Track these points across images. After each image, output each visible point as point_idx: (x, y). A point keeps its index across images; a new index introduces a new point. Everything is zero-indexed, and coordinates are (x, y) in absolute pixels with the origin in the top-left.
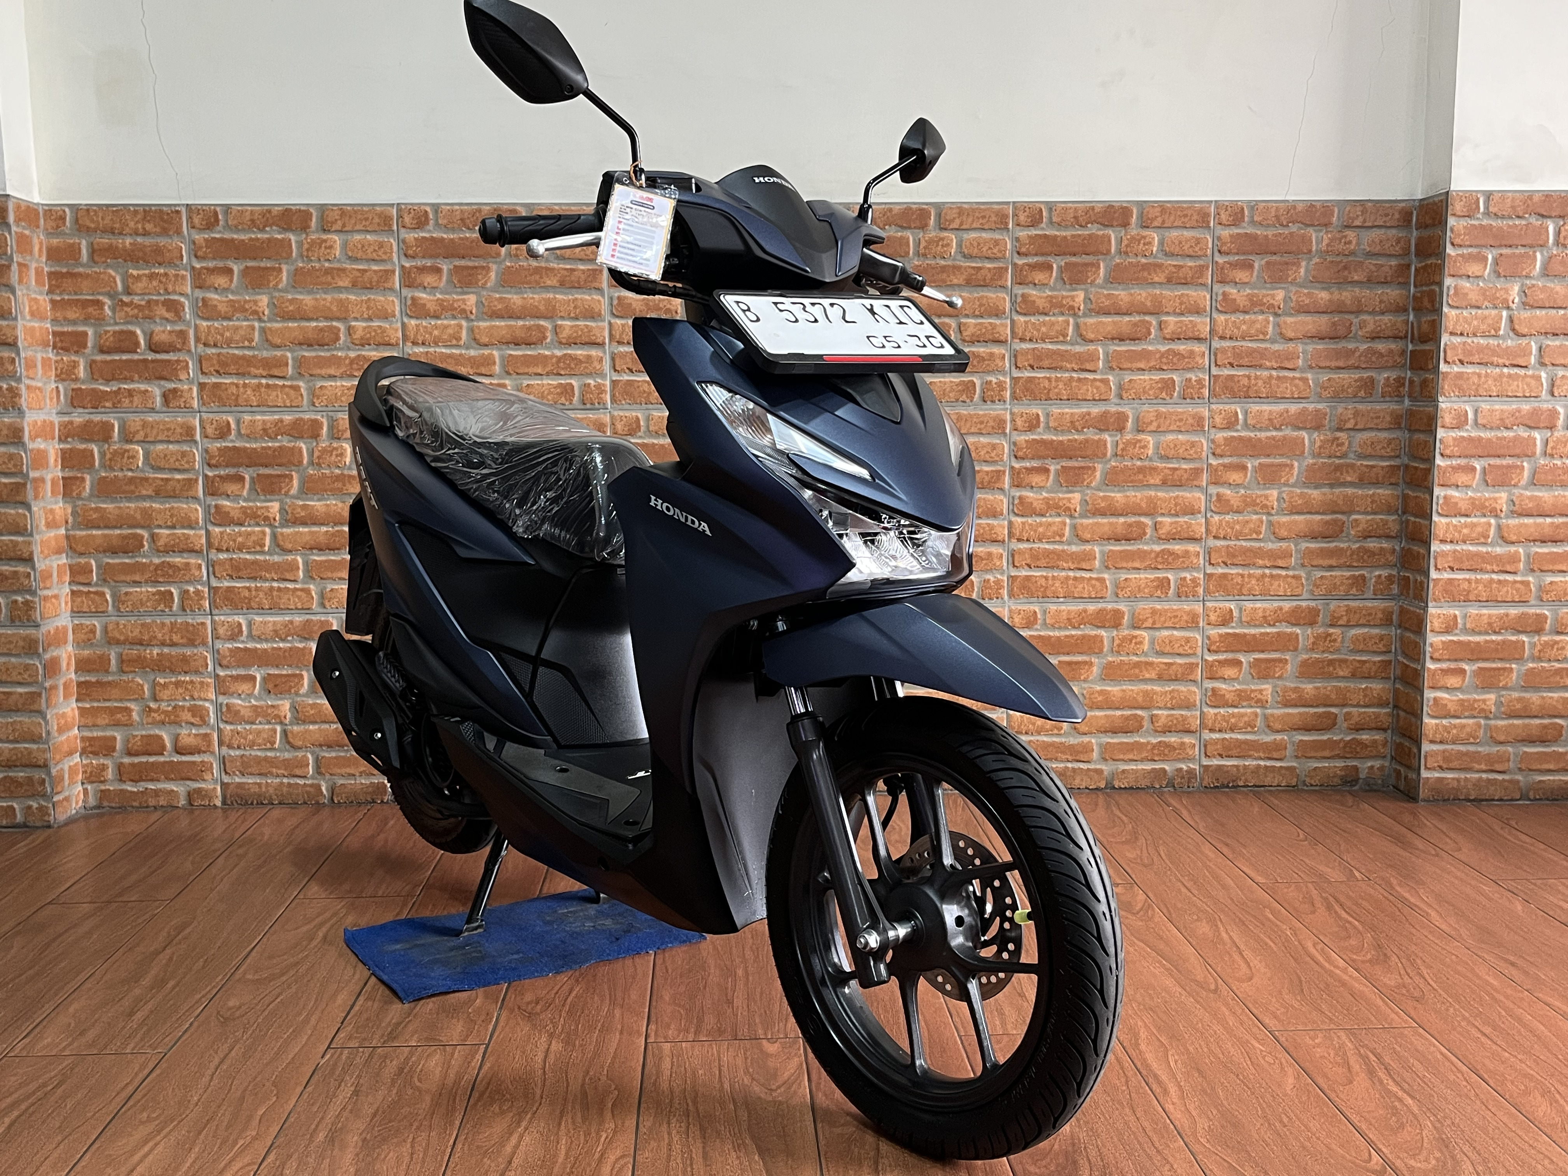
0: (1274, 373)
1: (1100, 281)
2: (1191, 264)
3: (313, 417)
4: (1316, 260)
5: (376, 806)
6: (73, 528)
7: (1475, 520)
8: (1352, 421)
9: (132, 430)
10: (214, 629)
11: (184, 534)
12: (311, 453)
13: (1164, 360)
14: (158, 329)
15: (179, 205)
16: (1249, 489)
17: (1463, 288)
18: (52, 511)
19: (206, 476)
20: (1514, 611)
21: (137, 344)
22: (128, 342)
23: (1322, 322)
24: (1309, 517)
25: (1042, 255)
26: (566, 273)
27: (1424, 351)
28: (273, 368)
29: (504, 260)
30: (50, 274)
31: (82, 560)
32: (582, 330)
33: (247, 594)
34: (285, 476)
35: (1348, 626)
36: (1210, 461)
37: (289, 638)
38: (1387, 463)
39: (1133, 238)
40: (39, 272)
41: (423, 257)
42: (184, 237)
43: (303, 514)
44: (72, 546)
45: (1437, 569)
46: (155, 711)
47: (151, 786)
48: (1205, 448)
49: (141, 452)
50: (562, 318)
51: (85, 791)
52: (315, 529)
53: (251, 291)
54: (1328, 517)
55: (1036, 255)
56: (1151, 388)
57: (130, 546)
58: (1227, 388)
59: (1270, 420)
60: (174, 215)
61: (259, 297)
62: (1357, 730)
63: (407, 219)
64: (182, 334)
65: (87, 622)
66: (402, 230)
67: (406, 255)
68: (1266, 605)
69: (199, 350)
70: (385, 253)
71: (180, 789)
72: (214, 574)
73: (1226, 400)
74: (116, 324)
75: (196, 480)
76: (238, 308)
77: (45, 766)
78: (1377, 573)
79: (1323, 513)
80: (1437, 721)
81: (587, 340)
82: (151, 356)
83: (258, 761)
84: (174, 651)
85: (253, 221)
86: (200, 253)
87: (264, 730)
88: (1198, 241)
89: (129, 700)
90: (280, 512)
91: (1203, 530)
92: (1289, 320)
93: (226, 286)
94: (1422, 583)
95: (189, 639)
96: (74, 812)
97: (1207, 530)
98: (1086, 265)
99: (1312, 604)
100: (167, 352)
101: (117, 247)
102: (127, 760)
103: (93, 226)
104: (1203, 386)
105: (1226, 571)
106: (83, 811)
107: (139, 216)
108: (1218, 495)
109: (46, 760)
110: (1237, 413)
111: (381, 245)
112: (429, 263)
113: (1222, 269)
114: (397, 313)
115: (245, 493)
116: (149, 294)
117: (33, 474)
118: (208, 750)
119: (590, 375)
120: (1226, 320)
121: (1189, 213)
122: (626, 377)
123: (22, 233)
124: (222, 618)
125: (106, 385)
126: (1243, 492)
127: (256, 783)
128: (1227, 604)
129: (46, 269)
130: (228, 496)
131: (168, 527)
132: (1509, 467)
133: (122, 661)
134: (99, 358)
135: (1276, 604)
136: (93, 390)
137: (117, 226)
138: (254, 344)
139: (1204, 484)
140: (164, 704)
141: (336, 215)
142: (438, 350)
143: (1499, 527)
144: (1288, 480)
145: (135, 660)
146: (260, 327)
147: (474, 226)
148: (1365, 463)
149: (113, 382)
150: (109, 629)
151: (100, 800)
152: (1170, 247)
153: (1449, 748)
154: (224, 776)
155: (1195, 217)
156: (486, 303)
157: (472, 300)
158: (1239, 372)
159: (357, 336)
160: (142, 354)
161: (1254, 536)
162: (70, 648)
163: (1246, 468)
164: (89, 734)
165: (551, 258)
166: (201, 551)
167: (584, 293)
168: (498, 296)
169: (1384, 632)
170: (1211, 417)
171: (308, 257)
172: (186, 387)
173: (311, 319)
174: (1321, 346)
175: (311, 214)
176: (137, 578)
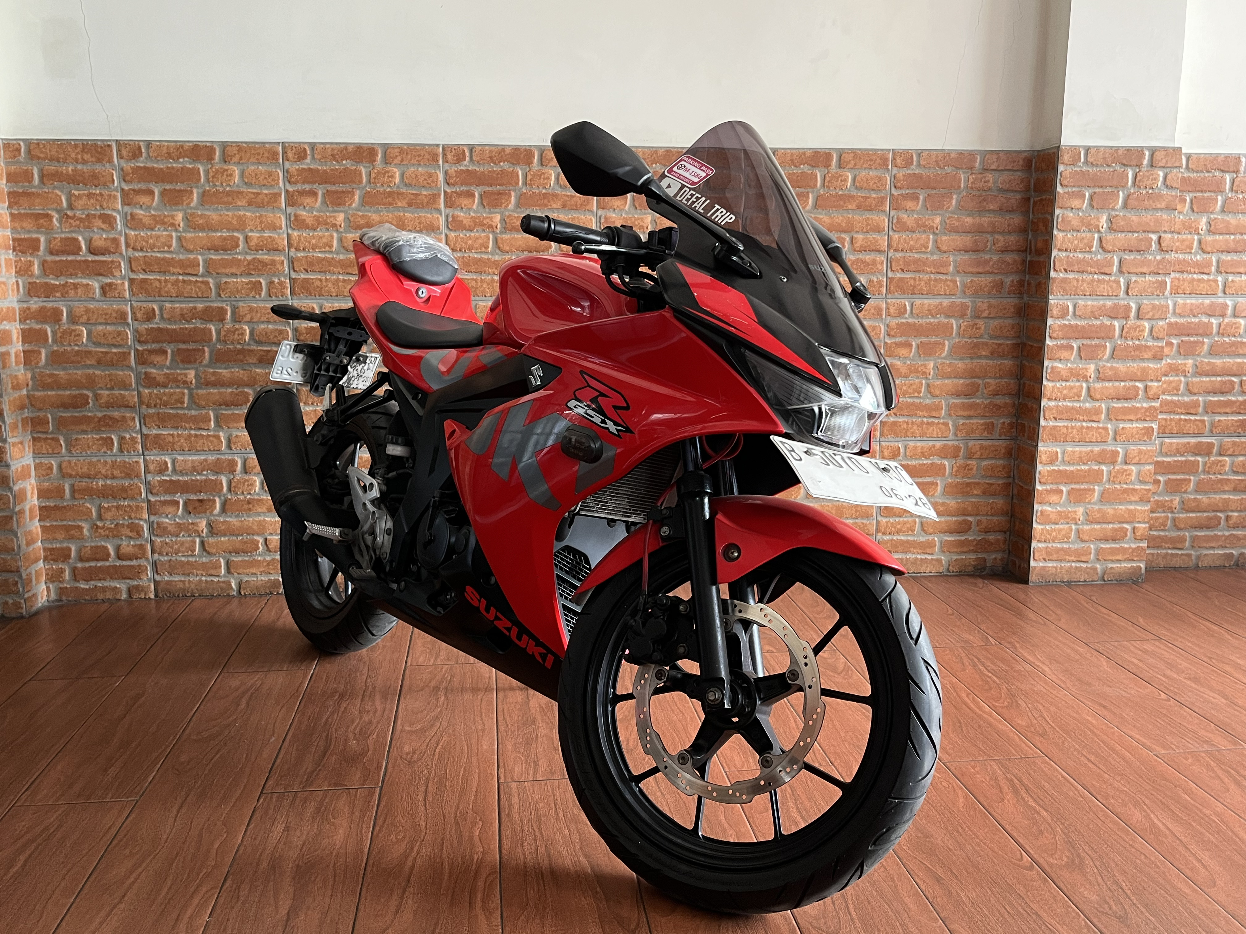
0: (932, 276)
1: (808, 207)
2: (874, 196)
3: (220, 305)
4: (964, 193)
5: (274, 597)
6: (33, 390)
7: (1072, 384)
8: (987, 312)
9: (77, 314)
10: (146, 466)
11: (121, 394)
12: (218, 332)
13: (854, 266)
14: (96, 237)
15: (109, 140)
16: (914, 360)
17: (1067, 217)
18: (16, 377)
19: (137, 351)
20: (1097, 449)
21: (80, 248)
22: (71, 247)
23: (967, 240)
24: (956, 381)
26: (412, 197)
27: (1039, 262)
28: (188, 267)
29: (366, 187)
30: (9, 193)
31: (41, 414)
33: (170, 439)
34: (198, 350)
35: (981, 458)
36: (886, 340)
37: (205, 473)
38: (1010, 342)
39: (833, 177)
41: (303, 183)
42: (114, 166)
43: (213, 379)
44: (32, 403)
45: (1045, 418)
46: (101, 528)
47: (99, 584)
48: (883, 331)
49: (85, 331)
51: (48, 588)
52: (223, 390)
53: (168, 208)
54: (968, 381)
57: (79, 403)
58: (898, 287)
59: (929, 310)
60: (106, 148)
61: (175, 213)
62: (986, 532)
63: (290, 155)
64: (115, 241)
65: (45, 461)
66: (287, 163)
67: (289, 182)
68: (923, 444)
69: (129, 253)
70: (273, 180)
71: (122, 586)
72: (145, 424)
73: (898, 296)
74: (62, 232)
75: (129, 353)
76: (159, 221)
77: (18, 571)
78: (1002, 421)
79: (965, 378)
80: (1042, 527)
82: (90, 258)
83: (182, 564)
84: (115, 483)
85: (168, 153)
86: (127, 178)
87: (187, 541)
88: (880, 179)
89: (81, 520)
90: (195, 377)
92: (944, 238)
93: (149, 204)
94: (1034, 429)
95: (126, 474)
96: (40, 605)
99: (956, 443)
100: (103, 254)
101: (62, 173)
102: (79, 565)
103: (42, 156)
104: (881, 286)
105: (896, 419)
106: (47, 604)
107: (79, 149)
109: (18, 567)
110: (905, 305)
111: (270, 174)
112: (307, 187)
113: (897, 199)
114: (284, 226)
115: (168, 363)
116: (88, 209)
120: (899, 238)
121: (874, 158)
124: (152, 458)
125: (57, 280)
126: (909, 362)
127: (181, 581)
128: (896, 444)
129: (6, 189)
130: (154, 365)
131: (108, 389)
132: (1096, 346)
133: (74, 491)
134: (50, 258)
135: (931, 443)
136: (46, 283)
137: (62, 156)
138: (172, 249)
140: (108, 523)
141: (234, 150)
142: (315, 254)
143: (1089, 389)
144: (941, 354)
145: (84, 490)
146: (177, 236)
147: (342, 160)
148: (995, 341)
149: (62, 278)
150: (63, 466)
151: (60, 595)
152: (860, 183)
153: (1050, 545)
154: (156, 576)
155: (878, 161)
156: (352, 219)
157: (341, 217)
158: (908, 276)
159: (253, 243)
160: (84, 256)
161: (916, 394)
162: (33, 481)
163: (912, 345)
164: (50, 546)
165: (401, 186)
166: (134, 406)
167: (427, 212)
168: (361, 214)
169: (1006, 463)
170: (887, 308)
171: (213, 182)
172: (119, 282)
173: (216, 231)
174: (966, 257)
175: (215, 149)
176: (85, 428)
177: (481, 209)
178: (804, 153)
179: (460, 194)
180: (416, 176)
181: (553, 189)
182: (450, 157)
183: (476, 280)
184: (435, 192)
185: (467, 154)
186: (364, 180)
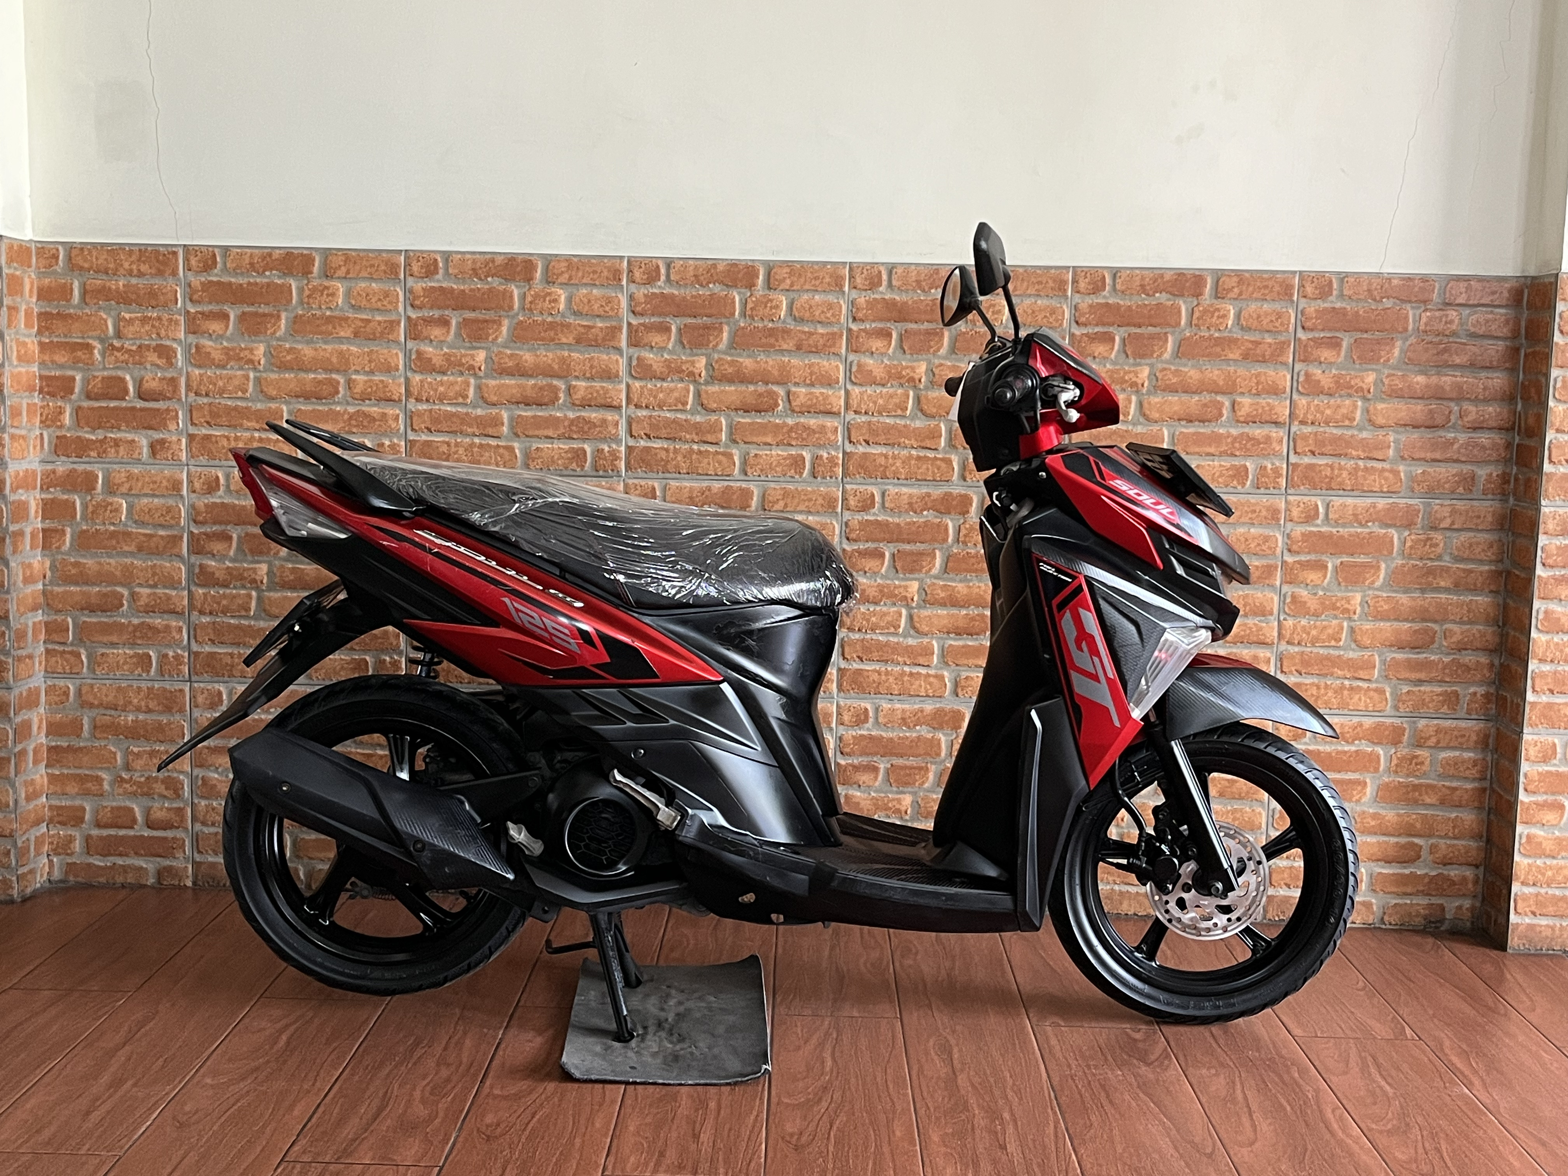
0: (1360, 463)
1: (1167, 356)
2: (1269, 340)
4: (1412, 340)
6: (51, 583)
8: (1448, 520)
9: (116, 481)
10: (193, 697)
11: (166, 594)
13: (1237, 445)
14: (148, 376)
15: (176, 246)
16: (1329, 591)
18: (30, 566)
19: (191, 533)
21: (126, 392)
22: (115, 389)
23: (1419, 409)
24: (1395, 624)
25: (1104, 325)
26: (582, 330)
27: (1530, 447)
29: (517, 314)
30: (40, 315)
31: (59, 618)
32: (597, 391)
33: (229, 661)
35: (1437, 747)
36: (1285, 558)
38: (1487, 568)
39: (1205, 311)
40: (29, 314)
41: (431, 308)
42: (179, 280)
43: (292, 577)
44: (49, 601)
45: (1534, 691)
46: (126, 782)
47: (120, 861)
48: (1280, 544)
49: (125, 505)
50: (577, 378)
51: (51, 862)
53: (247, 338)
54: (1417, 626)
55: (1097, 325)
56: (1221, 476)
57: (109, 605)
58: (1306, 478)
59: (1355, 515)
60: (171, 256)
61: (256, 345)
62: (1445, 865)
63: (416, 268)
64: (173, 382)
65: (61, 683)
66: (410, 280)
67: (412, 306)
69: (190, 400)
70: (390, 303)
71: (149, 865)
72: (195, 638)
73: (1305, 491)
74: (105, 369)
75: (181, 537)
76: (232, 356)
77: (11, 836)
78: (1472, 690)
79: (1413, 621)
80: (1530, 861)
81: (603, 402)
82: (140, 404)
84: (149, 718)
85: (252, 264)
86: (195, 297)
88: (1279, 316)
89: (101, 769)
90: (267, 574)
91: (1276, 634)
92: (1380, 406)
93: (221, 332)
94: (1518, 705)
95: (167, 707)
96: (38, 885)
97: (1279, 634)
98: (1152, 337)
99: (1398, 721)
100: (157, 400)
101: (110, 289)
102: (95, 832)
103: (86, 265)
104: (1280, 475)
106: (47, 885)
107: (134, 257)
108: (1294, 597)
109: (12, 829)
110: (1317, 506)
111: (387, 295)
112: (436, 313)
113: (1305, 346)
114: (401, 367)
115: (232, 553)
116: (141, 338)
117: (13, 528)
118: (181, 825)
119: (604, 440)
120: (1309, 404)
121: (1270, 284)
122: (643, 443)
123: (13, 275)
124: (202, 685)
125: (93, 433)
126: (1321, 593)
129: (36, 310)
130: (214, 555)
131: (151, 587)
133: (95, 727)
134: (86, 404)
135: (1356, 720)
136: (79, 437)
137: (112, 266)
138: (248, 395)
139: (1278, 583)
140: (137, 775)
141: (340, 260)
142: (442, 408)
144: (1373, 582)
145: (108, 727)
146: (255, 378)
147: (486, 277)
148: (1461, 566)
149: (100, 431)
150: (83, 692)
151: (66, 872)
152: (1247, 320)
153: (1543, 891)
154: (196, 854)
155: (1277, 288)
156: (496, 359)
157: (481, 355)
158: (1321, 461)
159: (358, 390)
160: (130, 401)
161: (1333, 643)
162: (42, 711)
163: (1326, 567)
164: (56, 802)
165: (568, 314)
166: (183, 613)
167: (601, 352)
168: (509, 352)
169: (1480, 756)
170: (1287, 510)
171: (308, 304)
172: (174, 438)
173: (308, 371)
174: (1415, 435)
175: (314, 260)
176: (114, 639)
177: (679, 348)
178: (1162, 276)
179: (649, 328)
180: (589, 301)
181: (784, 322)
182: (637, 274)
183: (667, 450)
184: (614, 323)
185: (663, 271)
186: (516, 305)
